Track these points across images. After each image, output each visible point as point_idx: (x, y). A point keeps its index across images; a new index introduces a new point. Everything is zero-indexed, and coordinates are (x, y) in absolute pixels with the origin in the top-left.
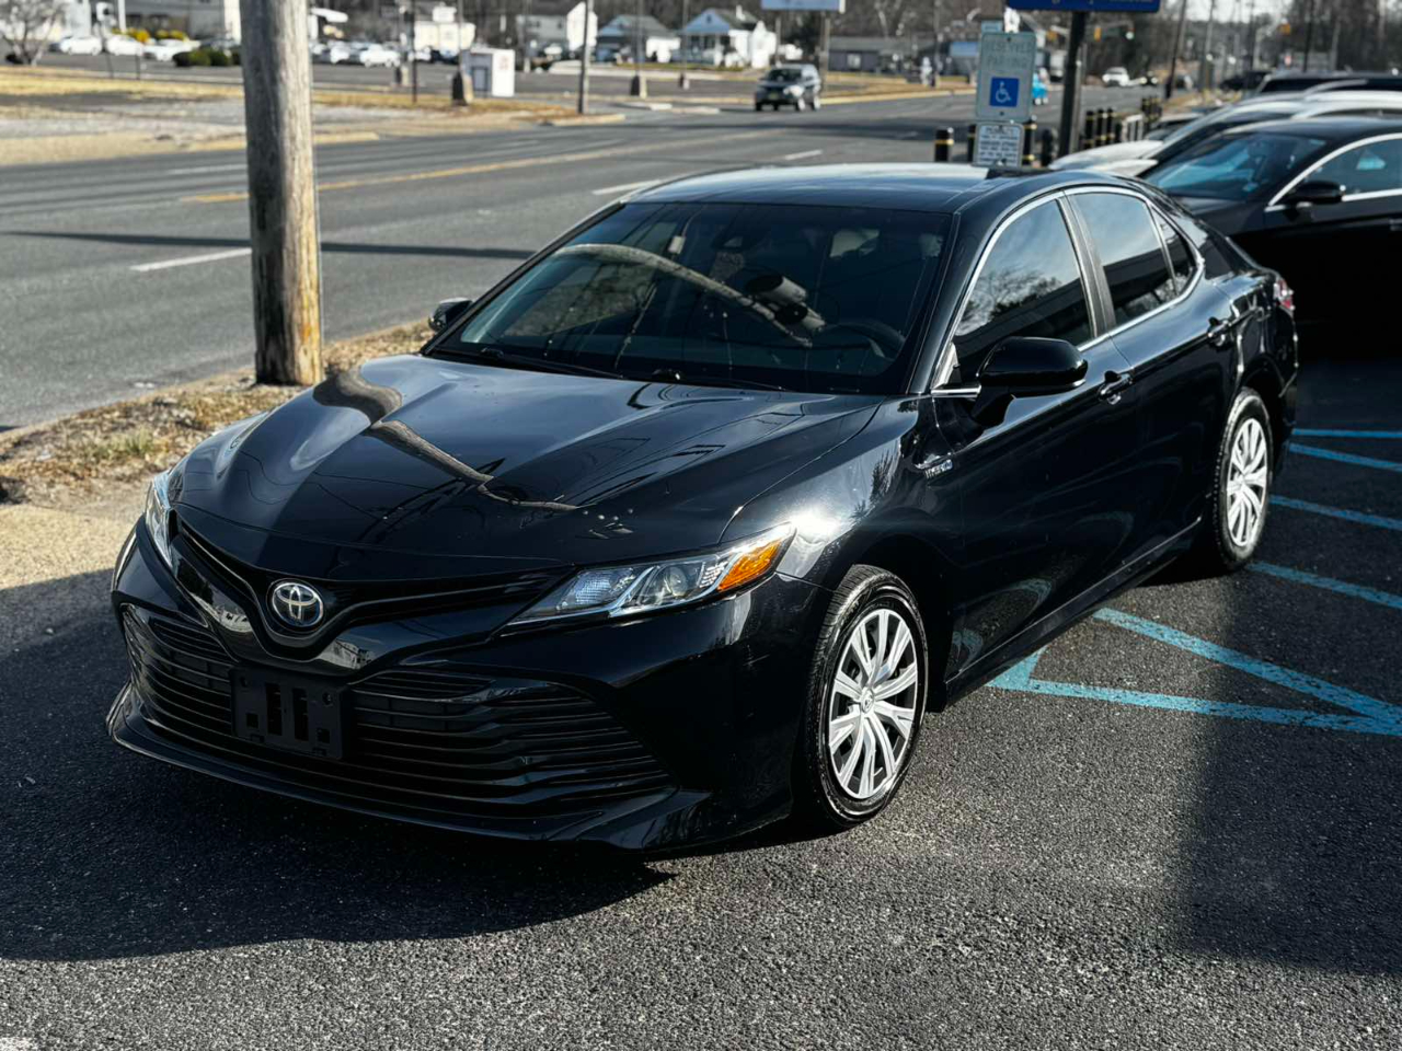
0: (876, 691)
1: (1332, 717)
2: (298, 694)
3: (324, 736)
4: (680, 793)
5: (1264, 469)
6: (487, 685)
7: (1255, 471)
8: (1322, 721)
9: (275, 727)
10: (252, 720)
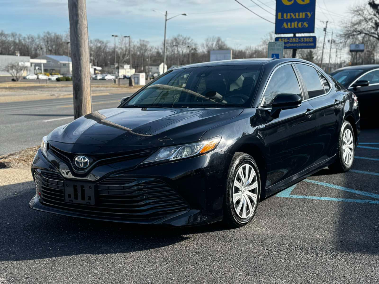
0: (246, 188)
1: (376, 201)
2: (82, 187)
3: (90, 198)
4: (191, 210)
5: (352, 144)
6: (135, 180)
7: (350, 144)
8: (374, 202)
9: (76, 198)
10: (69, 196)
